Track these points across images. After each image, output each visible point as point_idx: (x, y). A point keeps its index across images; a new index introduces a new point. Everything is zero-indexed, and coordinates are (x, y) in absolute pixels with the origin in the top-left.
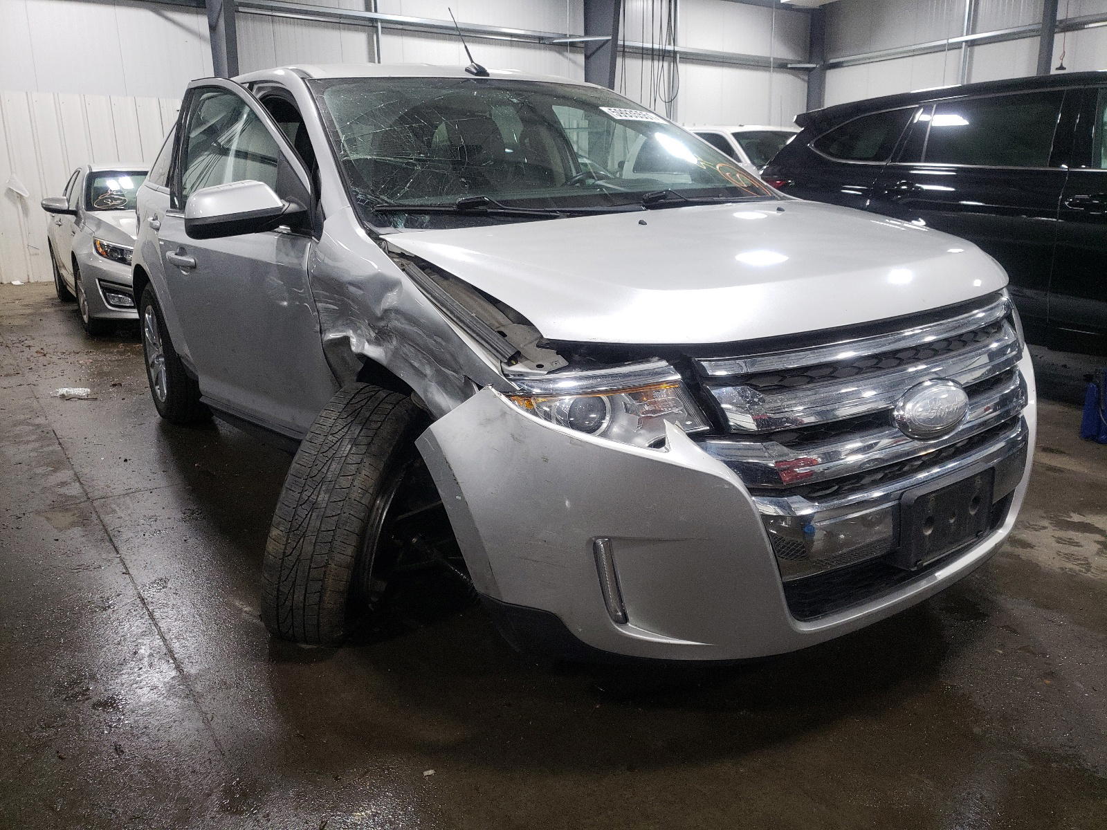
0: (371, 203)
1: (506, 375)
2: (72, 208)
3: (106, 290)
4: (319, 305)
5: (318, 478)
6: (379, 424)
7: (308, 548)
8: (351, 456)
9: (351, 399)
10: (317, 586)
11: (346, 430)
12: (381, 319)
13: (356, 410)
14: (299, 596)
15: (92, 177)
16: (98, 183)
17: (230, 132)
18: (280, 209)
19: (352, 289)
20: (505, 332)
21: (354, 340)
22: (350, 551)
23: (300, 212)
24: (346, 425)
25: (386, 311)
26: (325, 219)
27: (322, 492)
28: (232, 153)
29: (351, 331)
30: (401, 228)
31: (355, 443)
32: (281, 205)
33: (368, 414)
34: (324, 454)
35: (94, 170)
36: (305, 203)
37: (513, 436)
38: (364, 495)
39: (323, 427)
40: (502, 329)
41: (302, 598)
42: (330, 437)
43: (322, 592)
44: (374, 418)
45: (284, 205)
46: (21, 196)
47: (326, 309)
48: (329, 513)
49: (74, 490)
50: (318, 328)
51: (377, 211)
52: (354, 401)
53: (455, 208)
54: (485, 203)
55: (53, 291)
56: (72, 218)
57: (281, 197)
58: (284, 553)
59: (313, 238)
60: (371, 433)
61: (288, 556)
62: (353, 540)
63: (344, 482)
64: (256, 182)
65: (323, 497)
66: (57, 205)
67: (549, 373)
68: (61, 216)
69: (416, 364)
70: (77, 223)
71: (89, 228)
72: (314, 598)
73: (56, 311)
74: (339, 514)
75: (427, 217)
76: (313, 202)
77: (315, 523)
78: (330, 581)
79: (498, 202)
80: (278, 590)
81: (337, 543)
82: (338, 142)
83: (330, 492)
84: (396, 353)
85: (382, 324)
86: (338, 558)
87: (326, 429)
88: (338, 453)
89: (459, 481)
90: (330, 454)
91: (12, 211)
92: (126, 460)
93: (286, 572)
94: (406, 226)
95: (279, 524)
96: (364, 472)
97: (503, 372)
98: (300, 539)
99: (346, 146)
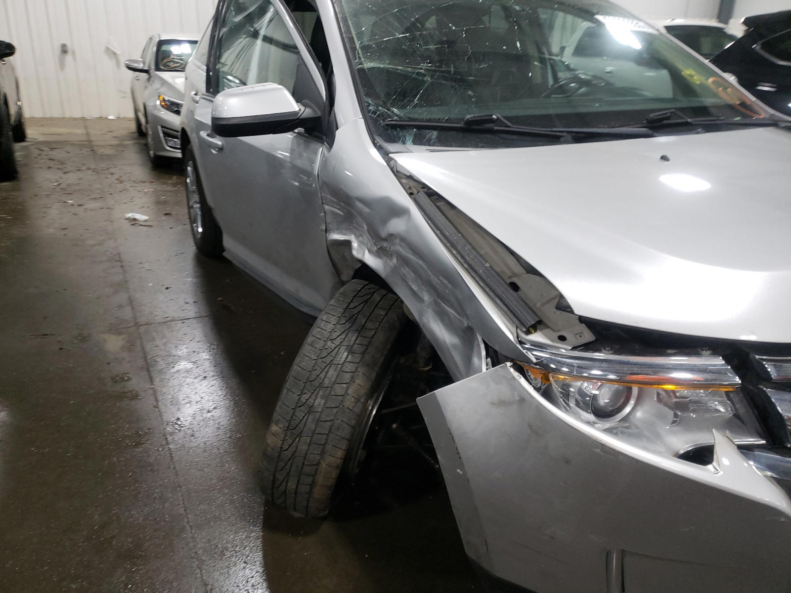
0: (382, 116)
1: (521, 343)
2: (146, 68)
3: (166, 134)
4: (327, 207)
5: (316, 383)
6: (373, 332)
7: (303, 447)
8: (346, 364)
9: (350, 303)
10: (309, 480)
11: (343, 336)
12: (385, 240)
13: (354, 315)
14: (292, 485)
15: (161, 43)
16: (164, 48)
17: (259, 23)
18: (296, 113)
19: (359, 205)
20: (519, 284)
21: (355, 245)
22: (340, 454)
23: (315, 118)
24: (344, 331)
25: (391, 236)
26: (337, 129)
27: (319, 397)
28: (261, 37)
29: (353, 236)
30: (409, 145)
31: (351, 351)
32: (297, 109)
33: (363, 321)
34: (323, 359)
35: (162, 39)
36: (319, 109)
37: (530, 427)
38: (356, 403)
39: (324, 331)
40: (515, 280)
41: (294, 487)
42: (329, 343)
43: (312, 485)
44: (369, 325)
45: (300, 110)
46: (115, 54)
47: (333, 213)
48: (323, 418)
49: (127, 313)
50: (324, 227)
51: (387, 125)
52: (352, 305)
53: (461, 125)
54: (492, 121)
55: (133, 126)
56: (145, 75)
57: (297, 101)
58: (281, 448)
59: (325, 143)
60: (366, 342)
61: (285, 451)
62: (344, 445)
63: (339, 390)
64: (276, 86)
65: (319, 402)
66: (135, 65)
67: (574, 348)
68: (137, 73)
69: (415, 287)
70: (149, 79)
71: (156, 85)
72: (304, 489)
73: (134, 143)
74: (332, 420)
75: (435, 134)
76: (327, 109)
77: (311, 425)
78: (320, 479)
79: (504, 117)
80: (274, 476)
81: (329, 447)
82: (354, 49)
83: (326, 398)
84: (395, 270)
85: (385, 244)
86: (329, 459)
87: (326, 334)
88: (335, 360)
89: (462, 455)
90: (328, 360)
91: (108, 64)
92: (167, 288)
93: (281, 464)
94: (415, 142)
95: (278, 421)
96: (357, 381)
97: (518, 338)
98: (296, 438)
99: (360, 52)
